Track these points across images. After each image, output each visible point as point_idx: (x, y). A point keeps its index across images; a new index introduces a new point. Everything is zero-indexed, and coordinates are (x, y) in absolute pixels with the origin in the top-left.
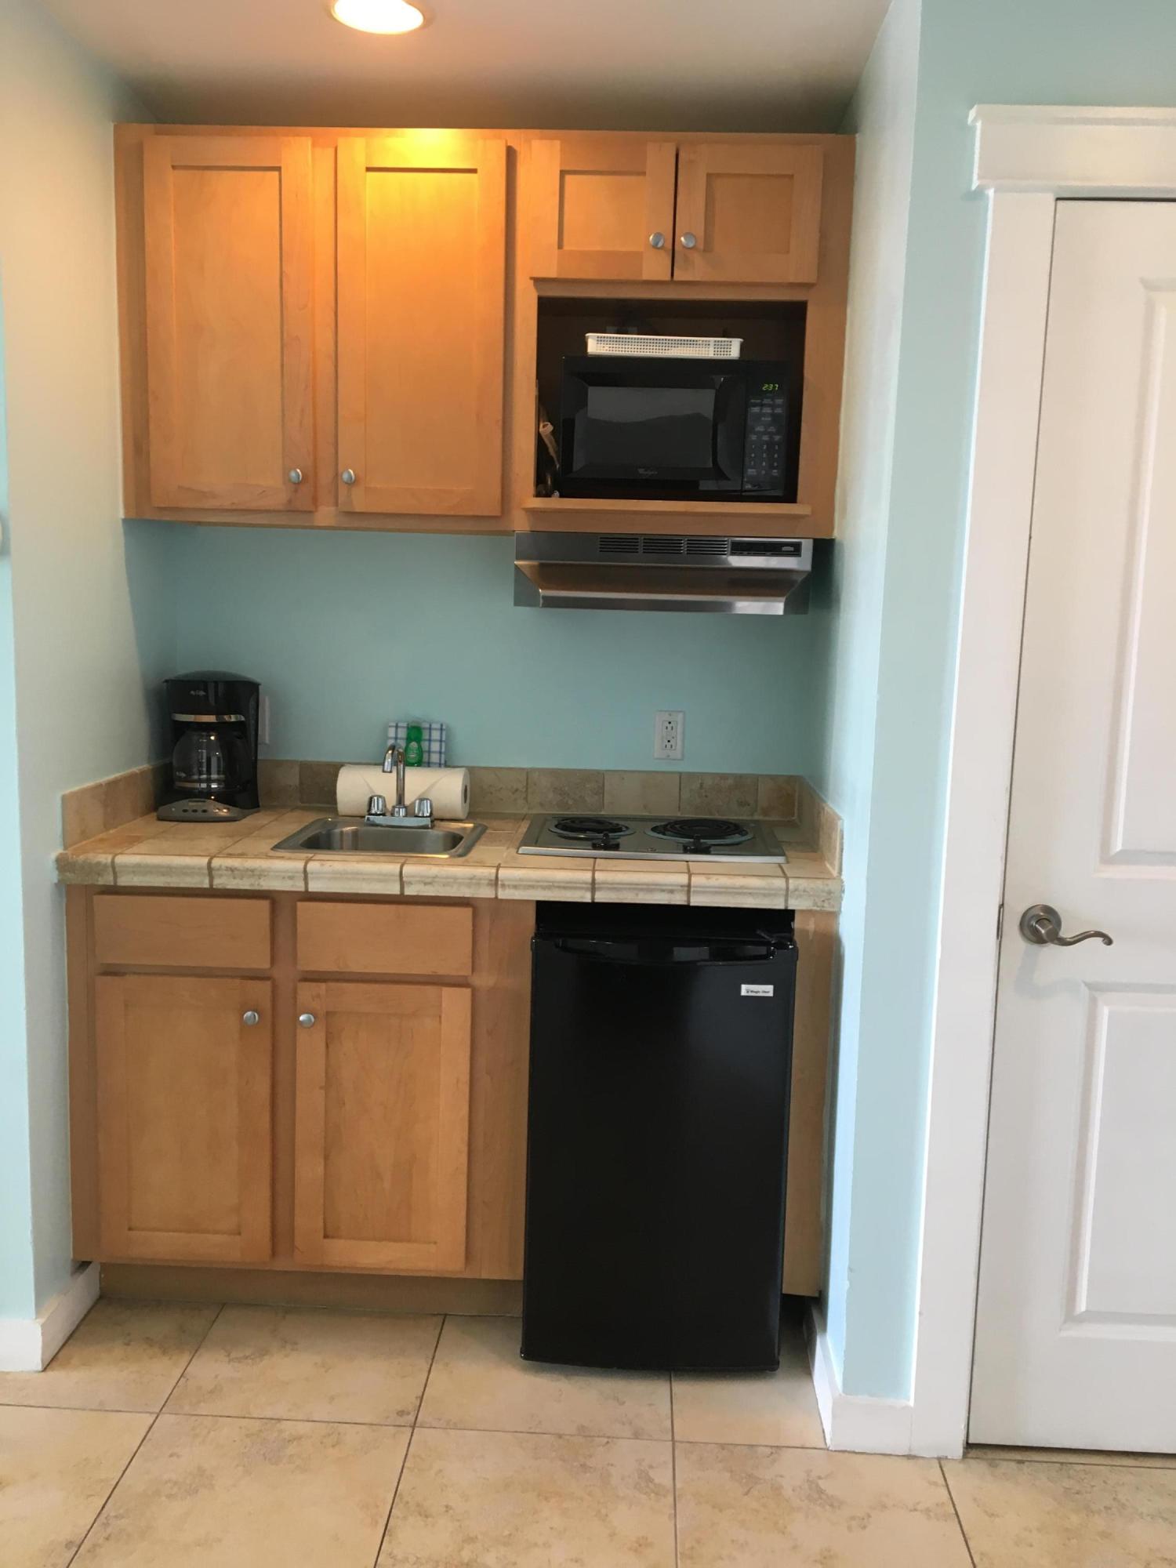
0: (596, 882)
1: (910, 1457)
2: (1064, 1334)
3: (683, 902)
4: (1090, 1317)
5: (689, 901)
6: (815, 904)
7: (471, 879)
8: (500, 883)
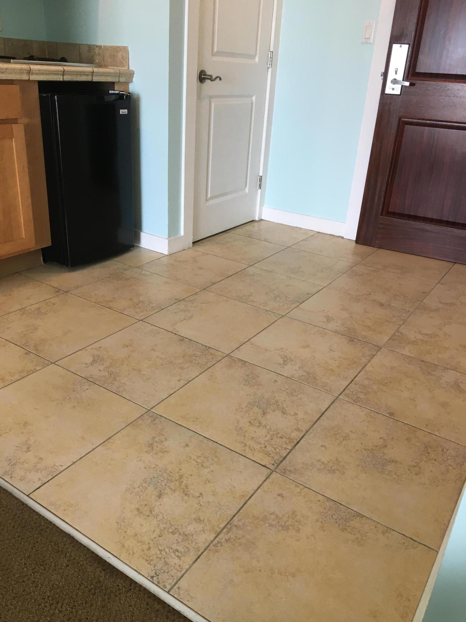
0: (65, 71)
1: (184, 250)
2: (207, 205)
3: (90, 80)
4: (212, 198)
5: (92, 79)
6: (126, 80)
7: (21, 70)
8: (31, 72)
